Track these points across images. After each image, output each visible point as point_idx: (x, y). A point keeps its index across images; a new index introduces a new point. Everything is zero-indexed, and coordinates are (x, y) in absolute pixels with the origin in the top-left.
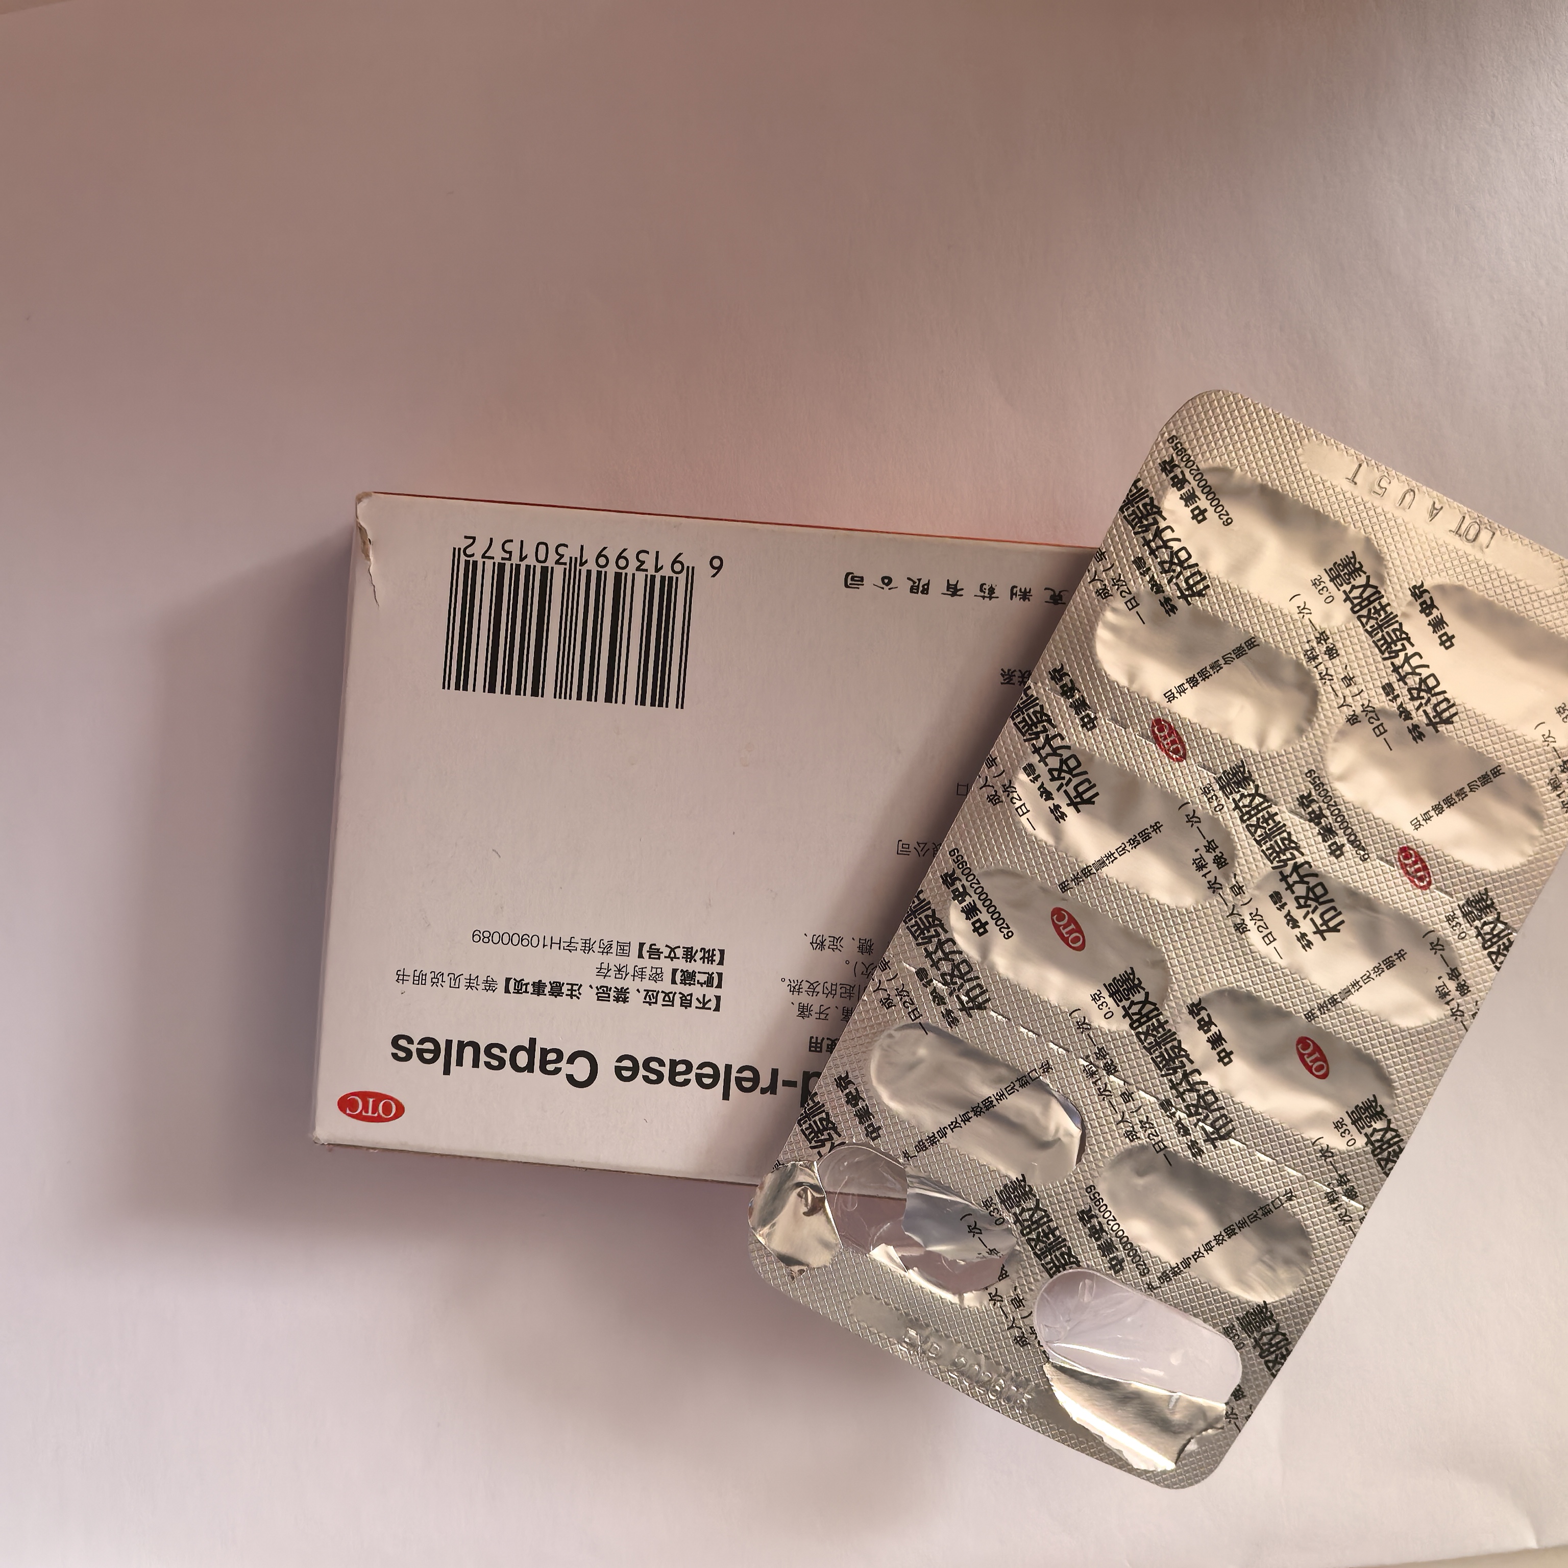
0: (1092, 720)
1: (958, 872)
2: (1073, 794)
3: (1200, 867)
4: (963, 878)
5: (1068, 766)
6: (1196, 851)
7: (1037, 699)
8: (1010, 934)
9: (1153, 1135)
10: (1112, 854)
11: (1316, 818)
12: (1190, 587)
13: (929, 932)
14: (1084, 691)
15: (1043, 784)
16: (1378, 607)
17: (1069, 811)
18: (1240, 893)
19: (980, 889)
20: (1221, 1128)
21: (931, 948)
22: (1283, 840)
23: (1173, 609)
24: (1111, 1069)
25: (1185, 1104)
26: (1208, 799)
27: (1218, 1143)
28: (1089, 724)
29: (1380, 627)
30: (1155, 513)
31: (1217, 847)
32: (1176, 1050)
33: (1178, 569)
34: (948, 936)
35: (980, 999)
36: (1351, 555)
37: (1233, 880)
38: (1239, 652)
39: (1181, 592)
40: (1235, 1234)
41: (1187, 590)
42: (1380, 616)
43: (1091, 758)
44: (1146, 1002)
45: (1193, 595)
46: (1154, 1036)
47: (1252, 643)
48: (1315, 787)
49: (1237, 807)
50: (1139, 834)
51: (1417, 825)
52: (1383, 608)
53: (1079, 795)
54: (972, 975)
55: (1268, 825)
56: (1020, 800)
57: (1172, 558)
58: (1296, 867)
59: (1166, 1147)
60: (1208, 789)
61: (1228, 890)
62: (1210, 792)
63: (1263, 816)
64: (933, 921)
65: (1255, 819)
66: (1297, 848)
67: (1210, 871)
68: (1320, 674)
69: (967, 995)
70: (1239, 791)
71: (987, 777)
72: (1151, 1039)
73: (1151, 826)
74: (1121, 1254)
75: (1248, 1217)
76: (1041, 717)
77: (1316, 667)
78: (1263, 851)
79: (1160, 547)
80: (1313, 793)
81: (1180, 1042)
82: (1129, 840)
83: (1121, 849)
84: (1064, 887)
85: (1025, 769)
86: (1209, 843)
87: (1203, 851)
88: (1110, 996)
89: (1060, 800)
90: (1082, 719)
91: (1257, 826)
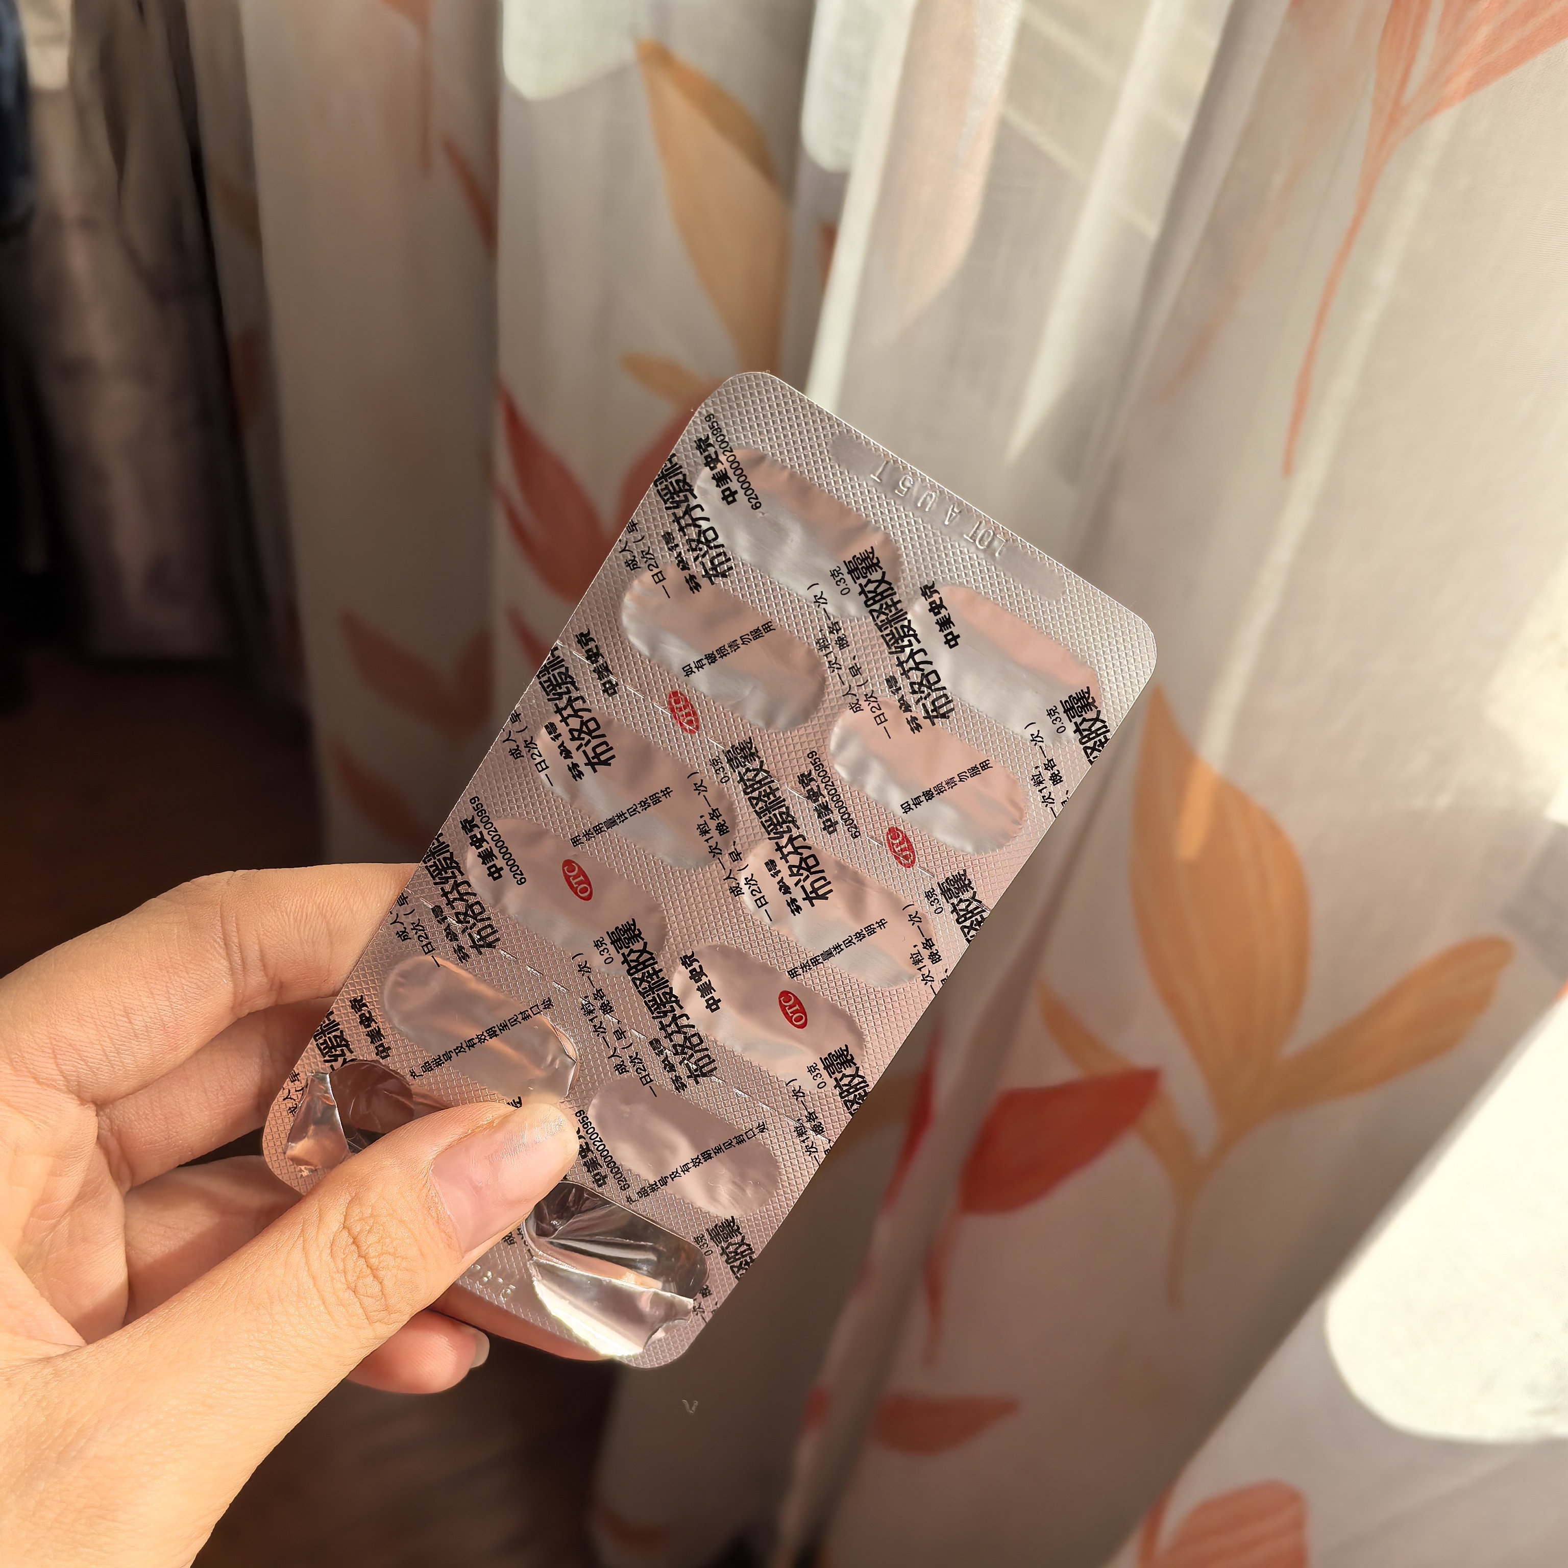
0: (613, 686)
1: (477, 820)
2: (591, 754)
3: (704, 832)
4: (481, 825)
5: (587, 728)
6: (701, 817)
7: (563, 660)
8: (523, 880)
9: (641, 1069)
10: (623, 814)
11: (813, 796)
12: (714, 568)
13: (446, 873)
14: (608, 656)
15: (563, 742)
16: (890, 603)
17: (586, 770)
18: (738, 859)
19: (498, 837)
20: (703, 1066)
21: (448, 888)
22: (781, 814)
23: (697, 587)
24: (607, 1008)
25: (672, 1043)
26: (716, 771)
27: (700, 1079)
28: (611, 689)
29: (889, 622)
30: (687, 490)
31: (721, 815)
32: (668, 997)
33: (705, 548)
34: (465, 878)
35: (491, 938)
36: (869, 550)
37: (733, 846)
38: (756, 634)
39: (706, 571)
40: (711, 1158)
41: (712, 569)
42: (891, 611)
43: (610, 722)
44: (643, 951)
45: (716, 576)
46: (649, 982)
47: (768, 627)
48: (815, 767)
49: (742, 779)
50: (650, 797)
51: (906, 808)
52: (895, 604)
53: (597, 756)
54: (484, 916)
55: (769, 798)
56: (540, 756)
57: (699, 536)
58: (791, 840)
59: (651, 1081)
60: (716, 761)
61: (727, 855)
62: (718, 764)
63: (765, 791)
64: (451, 864)
65: (757, 792)
66: (793, 822)
67: (712, 837)
68: (829, 662)
69: (479, 933)
70: (745, 765)
71: (510, 732)
72: (645, 985)
73: (662, 791)
74: (604, 1170)
75: (724, 1144)
76: (566, 679)
77: (826, 655)
78: (762, 822)
79: (690, 525)
80: (813, 772)
81: (671, 989)
82: (641, 802)
83: (632, 810)
84: (576, 841)
85: (546, 727)
86: (714, 811)
87: (707, 817)
88: (611, 943)
89: (579, 758)
90: (604, 685)
91: (758, 799)
